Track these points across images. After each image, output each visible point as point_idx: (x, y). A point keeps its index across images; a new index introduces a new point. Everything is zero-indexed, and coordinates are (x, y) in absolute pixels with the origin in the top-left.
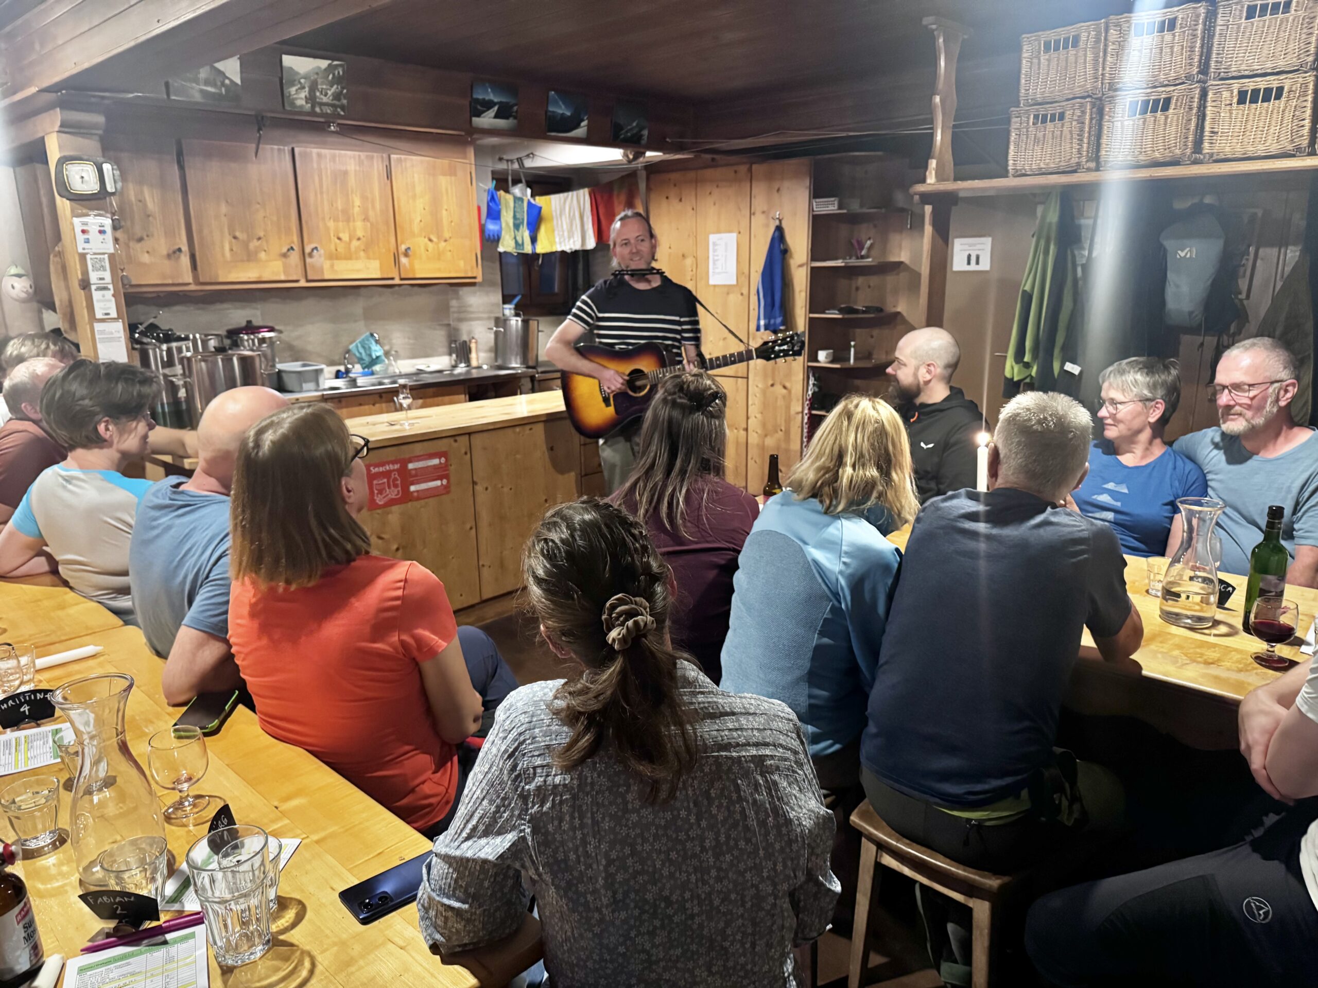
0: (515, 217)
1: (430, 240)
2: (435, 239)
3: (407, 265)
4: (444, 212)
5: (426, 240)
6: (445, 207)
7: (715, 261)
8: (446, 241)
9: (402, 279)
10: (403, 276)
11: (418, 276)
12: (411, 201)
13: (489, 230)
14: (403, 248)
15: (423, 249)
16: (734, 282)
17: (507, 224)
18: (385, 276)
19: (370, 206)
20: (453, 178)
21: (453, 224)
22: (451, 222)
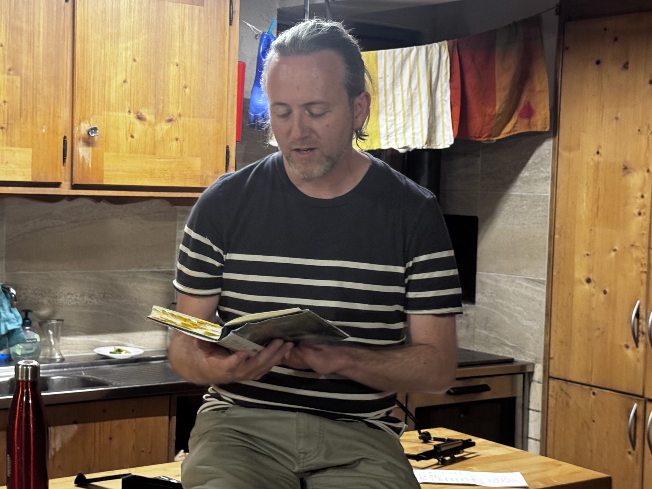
1: (140, 118)
3: (89, 160)
4: (173, 69)
5: (132, 116)
6: (176, 59)
8: (170, 121)
9: (75, 187)
10: (77, 181)
11: (106, 182)
12: (108, 44)
14: (84, 127)
21: (187, 90)
22: (185, 87)
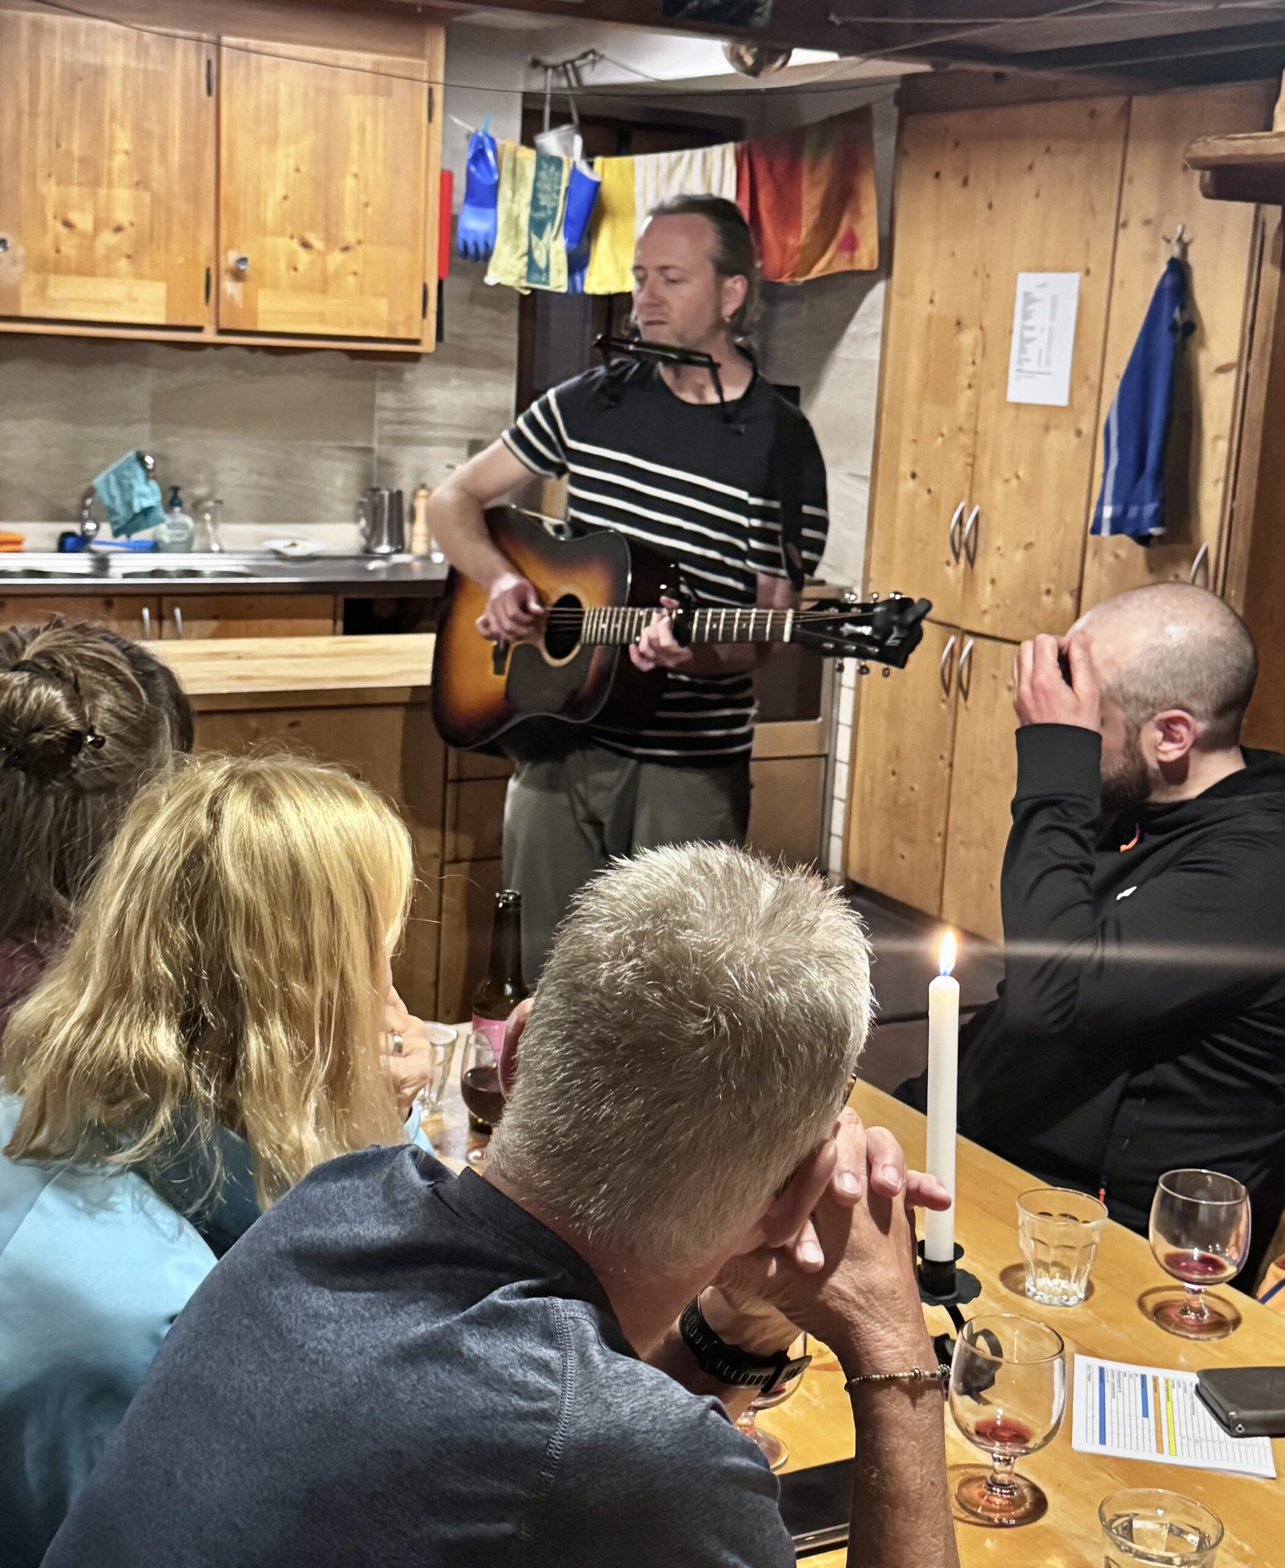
0: (535, 204)
1: (306, 245)
2: (318, 244)
3: (238, 298)
4: (350, 182)
5: (295, 244)
6: (354, 168)
7: (1024, 341)
8: (346, 249)
9: (222, 332)
10: (224, 325)
11: (262, 327)
12: (263, 148)
13: (466, 231)
14: (231, 257)
15: (282, 265)
16: (1063, 401)
17: (514, 222)
18: (179, 322)
19: (155, 153)
20: (382, 100)
21: (370, 210)
22: (367, 205)
